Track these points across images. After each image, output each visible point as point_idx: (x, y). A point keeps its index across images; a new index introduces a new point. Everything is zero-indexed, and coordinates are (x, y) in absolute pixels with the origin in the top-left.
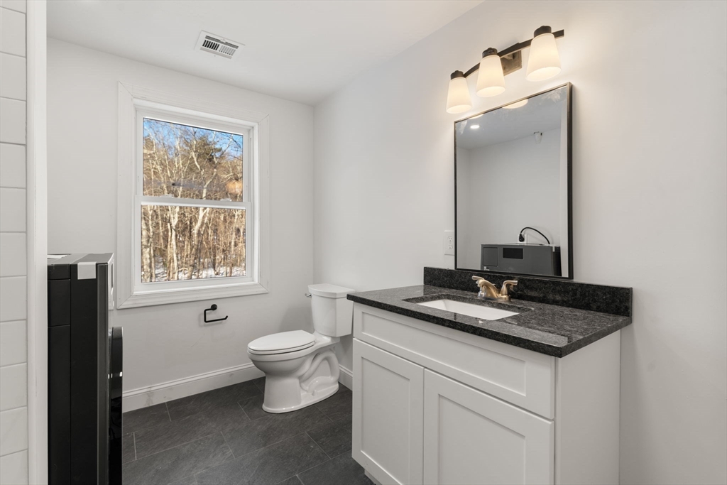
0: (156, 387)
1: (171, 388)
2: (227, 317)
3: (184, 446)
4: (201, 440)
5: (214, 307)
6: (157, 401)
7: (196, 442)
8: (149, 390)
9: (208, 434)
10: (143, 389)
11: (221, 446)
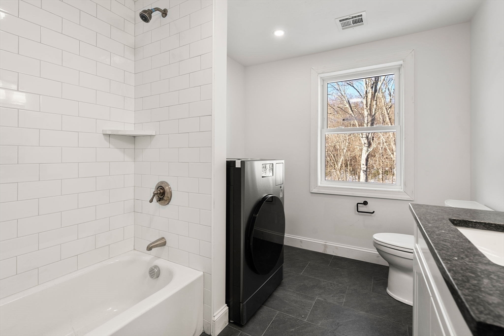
0: (329, 243)
1: (337, 248)
2: (374, 212)
3: (324, 281)
4: (334, 284)
5: (365, 203)
6: (329, 252)
7: (331, 283)
8: (325, 243)
9: (340, 283)
10: (322, 242)
11: (342, 294)
